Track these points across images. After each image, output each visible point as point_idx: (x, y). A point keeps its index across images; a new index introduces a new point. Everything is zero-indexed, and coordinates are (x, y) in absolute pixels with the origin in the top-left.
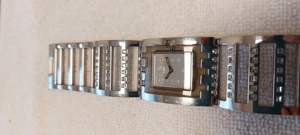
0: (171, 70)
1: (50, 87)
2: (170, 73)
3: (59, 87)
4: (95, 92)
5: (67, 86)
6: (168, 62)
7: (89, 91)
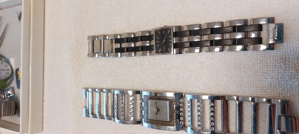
0: (158, 110)
1: (84, 115)
2: (158, 111)
3: (91, 115)
4: (115, 121)
5: (96, 115)
6: (157, 105)
7: (110, 119)
